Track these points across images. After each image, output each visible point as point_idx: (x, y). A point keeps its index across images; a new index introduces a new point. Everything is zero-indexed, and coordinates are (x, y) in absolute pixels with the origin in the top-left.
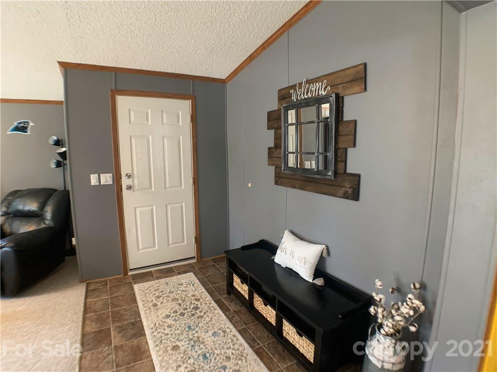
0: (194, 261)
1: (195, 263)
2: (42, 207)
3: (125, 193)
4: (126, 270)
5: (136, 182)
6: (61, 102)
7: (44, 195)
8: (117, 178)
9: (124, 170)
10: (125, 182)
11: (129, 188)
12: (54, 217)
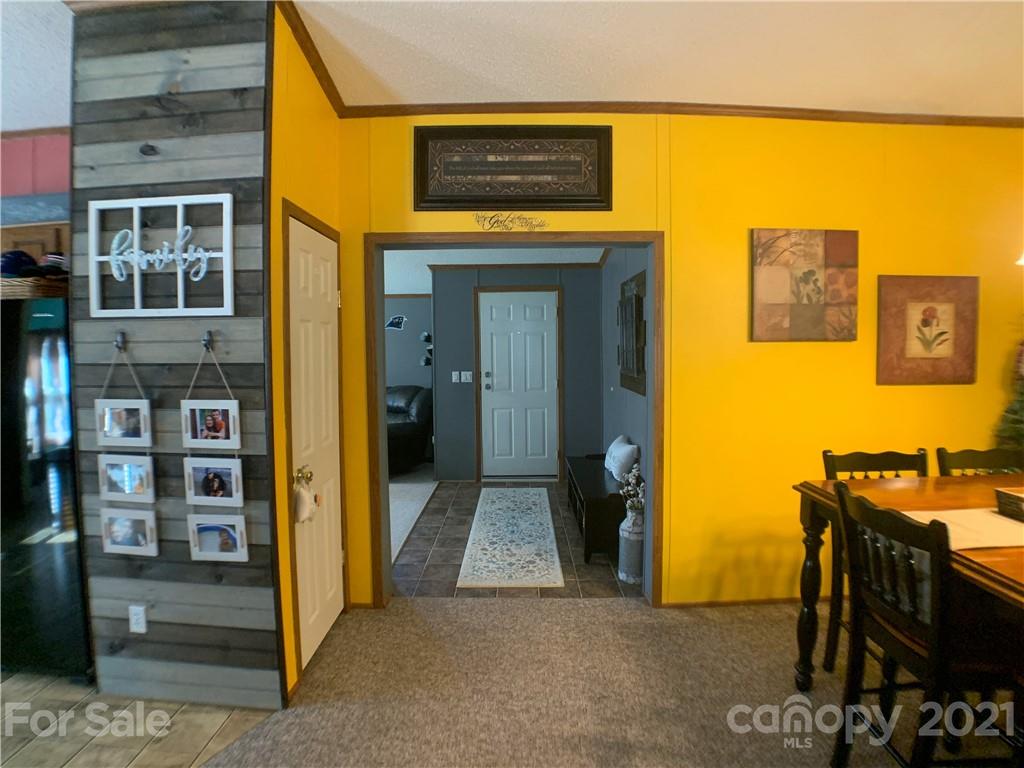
0: (556, 480)
1: (556, 483)
2: (409, 404)
3: (484, 392)
4: (479, 475)
5: (495, 381)
6: (428, 296)
7: (411, 392)
8: (477, 376)
9: (484, 368)
10: (485, 381)
11: (488, 387)
12: (418, 415)
